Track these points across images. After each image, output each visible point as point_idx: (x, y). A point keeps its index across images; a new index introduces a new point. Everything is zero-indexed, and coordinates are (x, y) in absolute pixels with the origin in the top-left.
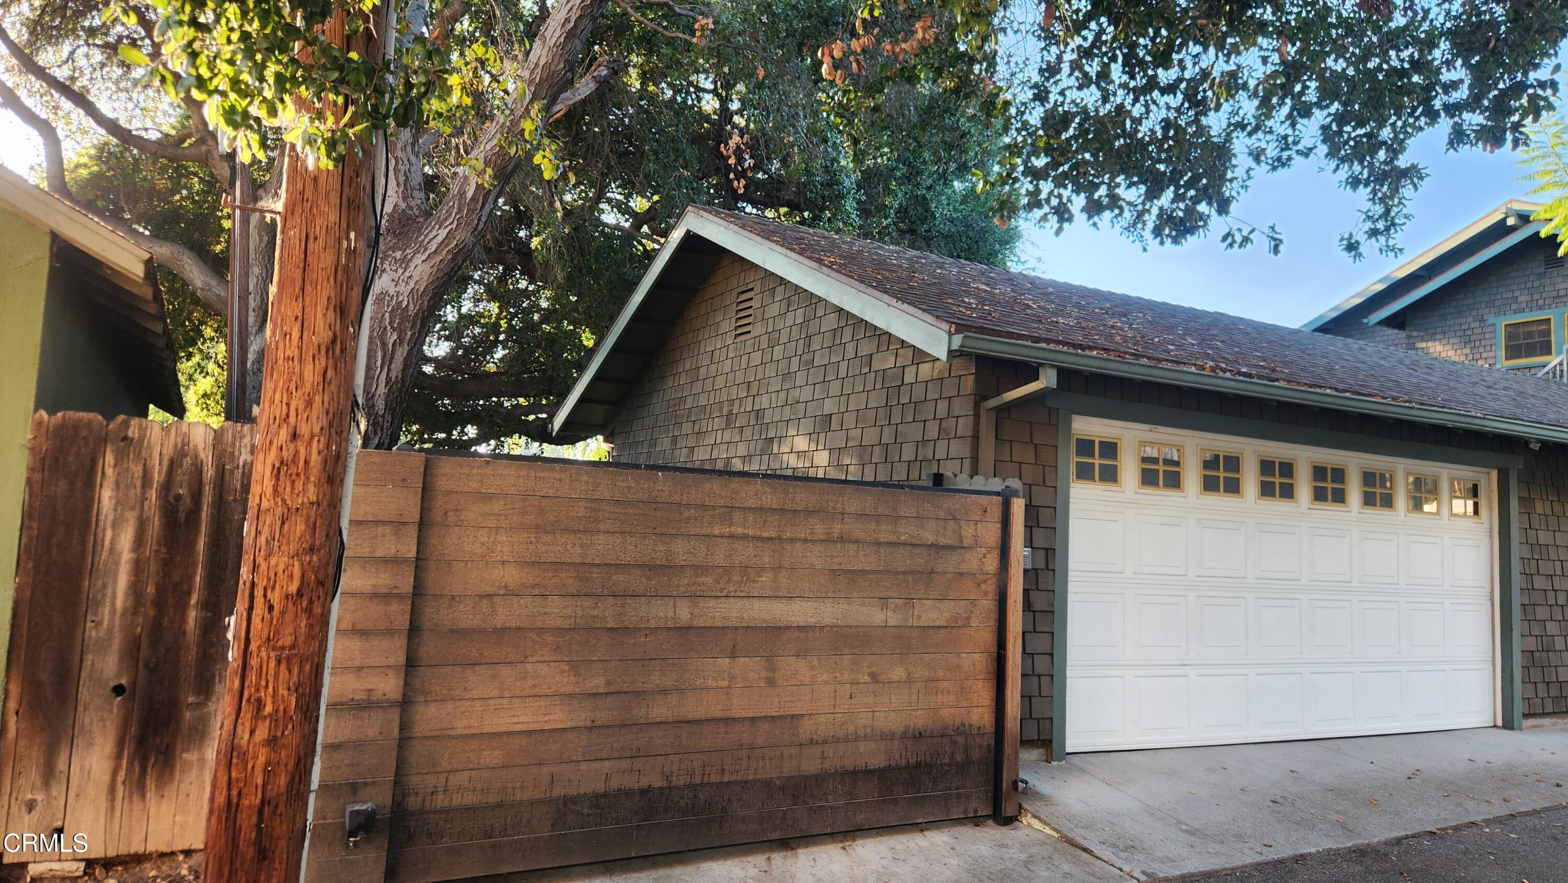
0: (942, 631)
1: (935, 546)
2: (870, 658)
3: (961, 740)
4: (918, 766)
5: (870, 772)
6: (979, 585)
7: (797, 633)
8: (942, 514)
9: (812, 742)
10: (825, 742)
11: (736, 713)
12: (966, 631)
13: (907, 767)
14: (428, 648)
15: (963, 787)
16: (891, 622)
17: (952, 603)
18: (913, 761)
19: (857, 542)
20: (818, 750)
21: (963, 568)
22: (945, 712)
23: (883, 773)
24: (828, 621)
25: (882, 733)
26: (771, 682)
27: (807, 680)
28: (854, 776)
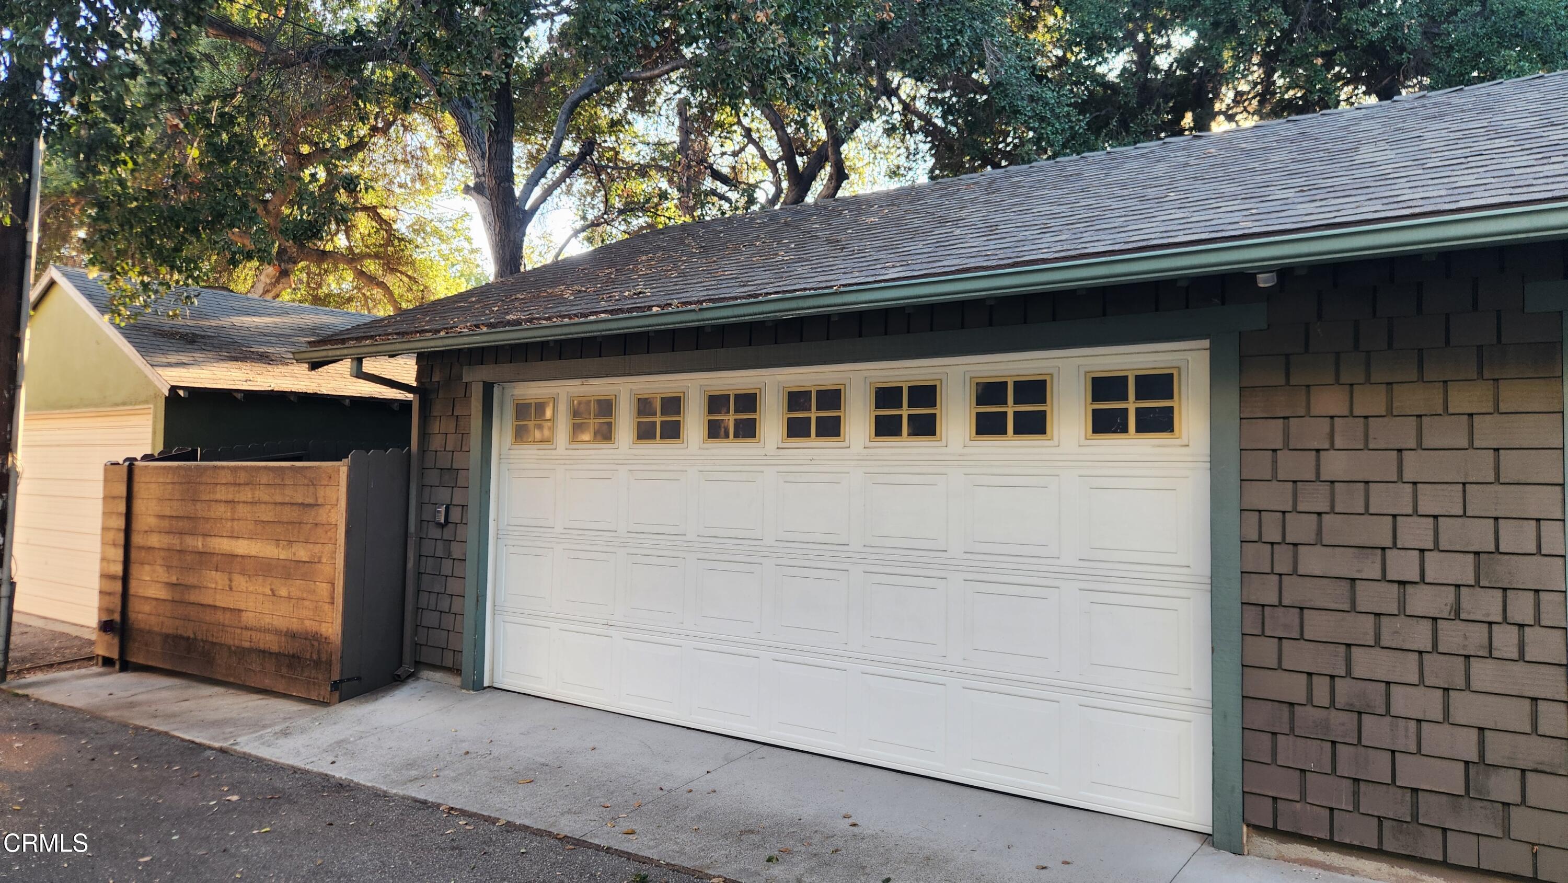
0: (307, 565)
1: (303, 505)
2: (271, 579)
3: (316, 644)
4: (293, 656)
5: (271, 653)
6: (326, 532)
7: (239, 559)
8: (306, 482)
9: (246, 628)
10: (251, 629)
11: (218, 604)
12: (319, 566)
13: (288, 656)
14: (134, 554)
15: (317, 679)
16: (282, 557)
17: (312, 545)
18: (291, 653)
19: (265, 503)
20: (249, 633)
21: (318, 520)
22: (308, 623)
23: (278, 655)
24: (253, 553)
25: (276, 630)
26: (231, 589)
27: (245, 589)
28: (265, 654)
